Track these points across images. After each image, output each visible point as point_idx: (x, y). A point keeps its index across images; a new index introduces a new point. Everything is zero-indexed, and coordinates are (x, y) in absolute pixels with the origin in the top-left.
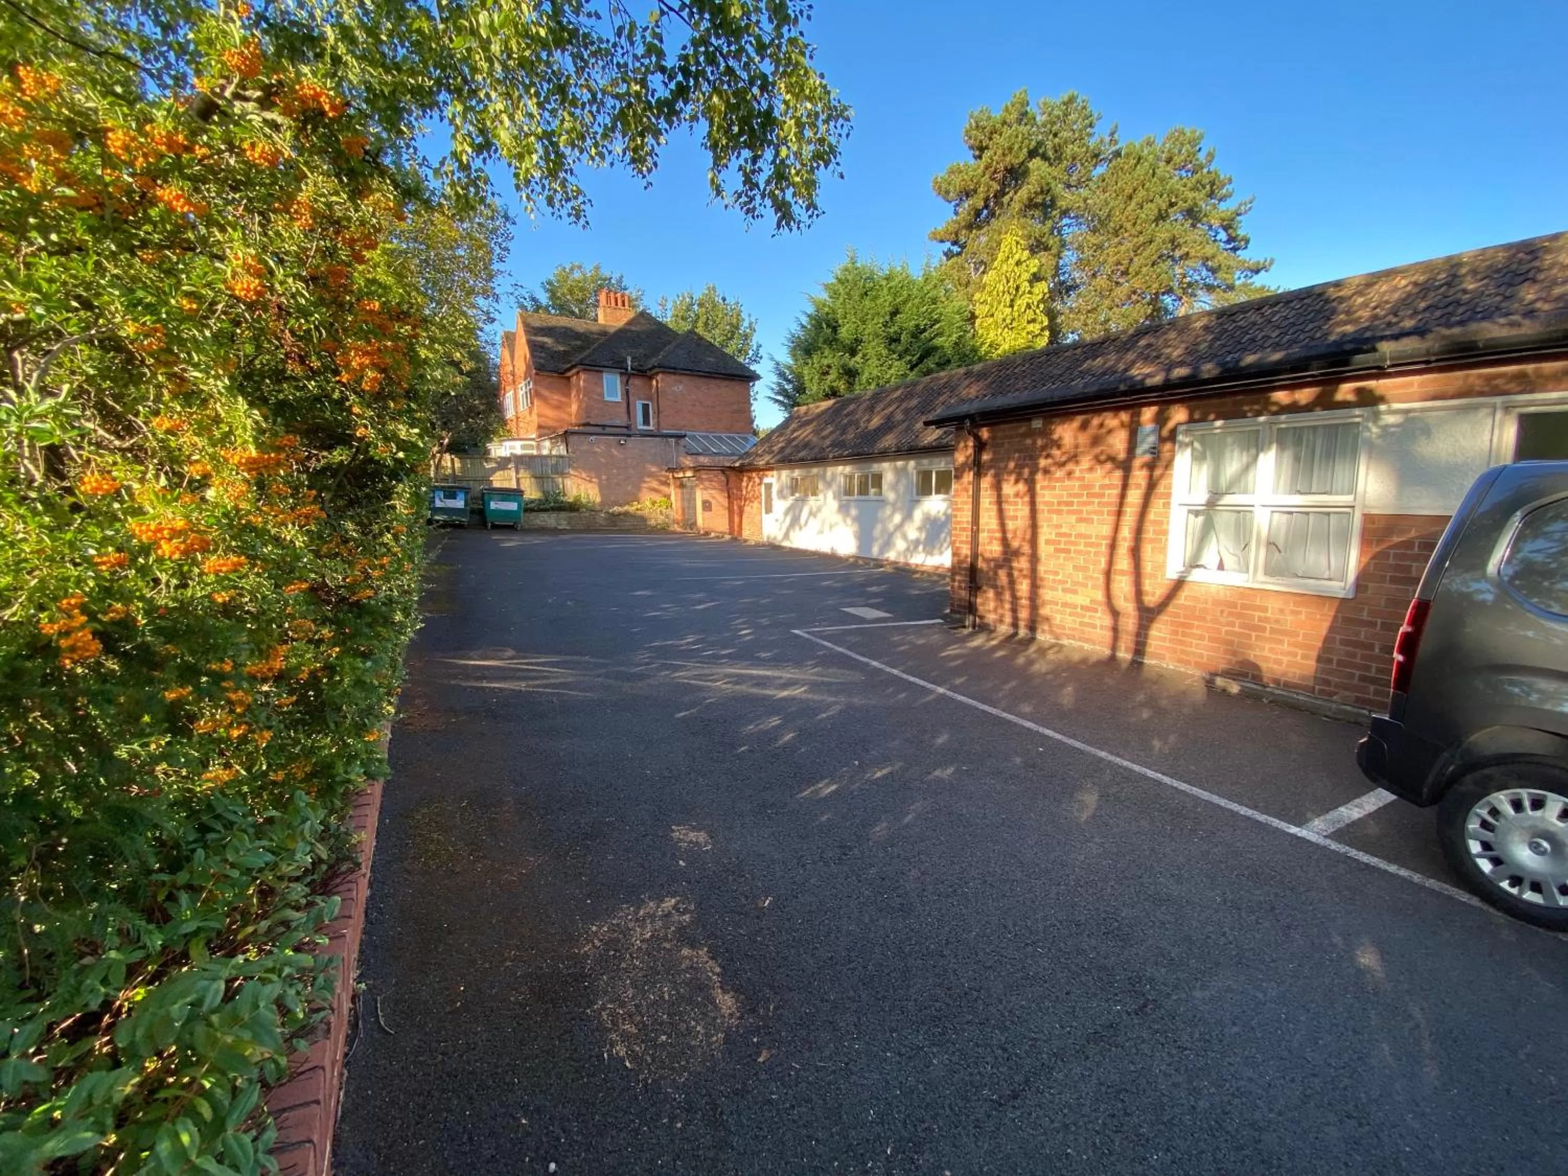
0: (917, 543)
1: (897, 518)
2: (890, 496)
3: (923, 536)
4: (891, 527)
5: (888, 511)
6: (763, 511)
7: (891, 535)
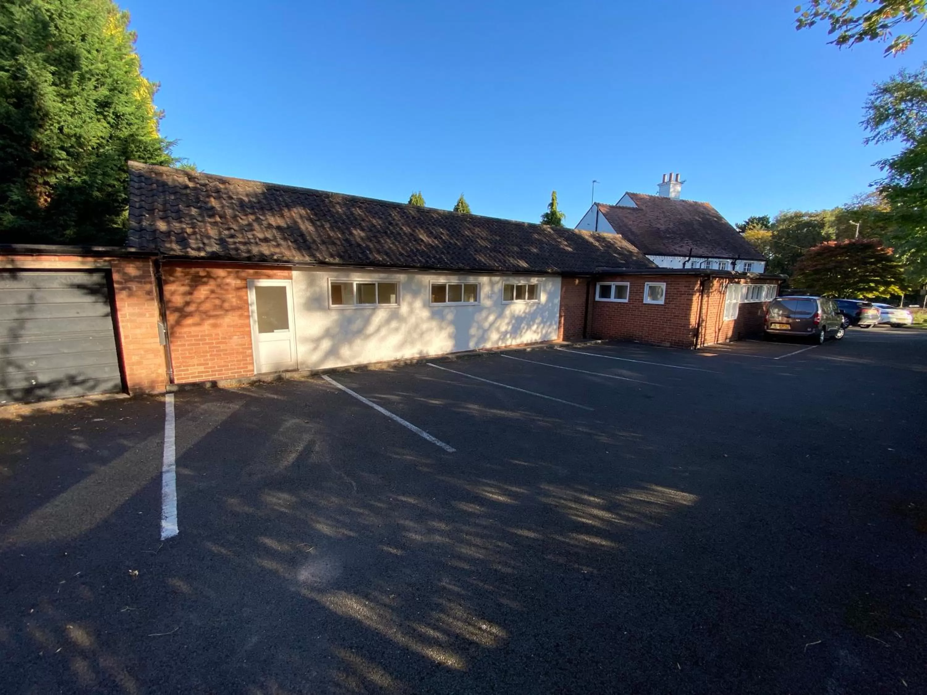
0: (506, 333)
1: (492, 318)
2: (487, 303)
3: (510, 327)
4: (486, 325)
5: (484, 314)
6: (255, 327)
7: (486, 331)
